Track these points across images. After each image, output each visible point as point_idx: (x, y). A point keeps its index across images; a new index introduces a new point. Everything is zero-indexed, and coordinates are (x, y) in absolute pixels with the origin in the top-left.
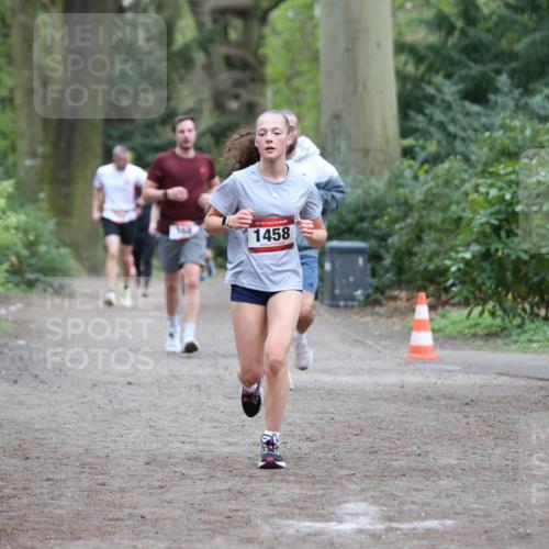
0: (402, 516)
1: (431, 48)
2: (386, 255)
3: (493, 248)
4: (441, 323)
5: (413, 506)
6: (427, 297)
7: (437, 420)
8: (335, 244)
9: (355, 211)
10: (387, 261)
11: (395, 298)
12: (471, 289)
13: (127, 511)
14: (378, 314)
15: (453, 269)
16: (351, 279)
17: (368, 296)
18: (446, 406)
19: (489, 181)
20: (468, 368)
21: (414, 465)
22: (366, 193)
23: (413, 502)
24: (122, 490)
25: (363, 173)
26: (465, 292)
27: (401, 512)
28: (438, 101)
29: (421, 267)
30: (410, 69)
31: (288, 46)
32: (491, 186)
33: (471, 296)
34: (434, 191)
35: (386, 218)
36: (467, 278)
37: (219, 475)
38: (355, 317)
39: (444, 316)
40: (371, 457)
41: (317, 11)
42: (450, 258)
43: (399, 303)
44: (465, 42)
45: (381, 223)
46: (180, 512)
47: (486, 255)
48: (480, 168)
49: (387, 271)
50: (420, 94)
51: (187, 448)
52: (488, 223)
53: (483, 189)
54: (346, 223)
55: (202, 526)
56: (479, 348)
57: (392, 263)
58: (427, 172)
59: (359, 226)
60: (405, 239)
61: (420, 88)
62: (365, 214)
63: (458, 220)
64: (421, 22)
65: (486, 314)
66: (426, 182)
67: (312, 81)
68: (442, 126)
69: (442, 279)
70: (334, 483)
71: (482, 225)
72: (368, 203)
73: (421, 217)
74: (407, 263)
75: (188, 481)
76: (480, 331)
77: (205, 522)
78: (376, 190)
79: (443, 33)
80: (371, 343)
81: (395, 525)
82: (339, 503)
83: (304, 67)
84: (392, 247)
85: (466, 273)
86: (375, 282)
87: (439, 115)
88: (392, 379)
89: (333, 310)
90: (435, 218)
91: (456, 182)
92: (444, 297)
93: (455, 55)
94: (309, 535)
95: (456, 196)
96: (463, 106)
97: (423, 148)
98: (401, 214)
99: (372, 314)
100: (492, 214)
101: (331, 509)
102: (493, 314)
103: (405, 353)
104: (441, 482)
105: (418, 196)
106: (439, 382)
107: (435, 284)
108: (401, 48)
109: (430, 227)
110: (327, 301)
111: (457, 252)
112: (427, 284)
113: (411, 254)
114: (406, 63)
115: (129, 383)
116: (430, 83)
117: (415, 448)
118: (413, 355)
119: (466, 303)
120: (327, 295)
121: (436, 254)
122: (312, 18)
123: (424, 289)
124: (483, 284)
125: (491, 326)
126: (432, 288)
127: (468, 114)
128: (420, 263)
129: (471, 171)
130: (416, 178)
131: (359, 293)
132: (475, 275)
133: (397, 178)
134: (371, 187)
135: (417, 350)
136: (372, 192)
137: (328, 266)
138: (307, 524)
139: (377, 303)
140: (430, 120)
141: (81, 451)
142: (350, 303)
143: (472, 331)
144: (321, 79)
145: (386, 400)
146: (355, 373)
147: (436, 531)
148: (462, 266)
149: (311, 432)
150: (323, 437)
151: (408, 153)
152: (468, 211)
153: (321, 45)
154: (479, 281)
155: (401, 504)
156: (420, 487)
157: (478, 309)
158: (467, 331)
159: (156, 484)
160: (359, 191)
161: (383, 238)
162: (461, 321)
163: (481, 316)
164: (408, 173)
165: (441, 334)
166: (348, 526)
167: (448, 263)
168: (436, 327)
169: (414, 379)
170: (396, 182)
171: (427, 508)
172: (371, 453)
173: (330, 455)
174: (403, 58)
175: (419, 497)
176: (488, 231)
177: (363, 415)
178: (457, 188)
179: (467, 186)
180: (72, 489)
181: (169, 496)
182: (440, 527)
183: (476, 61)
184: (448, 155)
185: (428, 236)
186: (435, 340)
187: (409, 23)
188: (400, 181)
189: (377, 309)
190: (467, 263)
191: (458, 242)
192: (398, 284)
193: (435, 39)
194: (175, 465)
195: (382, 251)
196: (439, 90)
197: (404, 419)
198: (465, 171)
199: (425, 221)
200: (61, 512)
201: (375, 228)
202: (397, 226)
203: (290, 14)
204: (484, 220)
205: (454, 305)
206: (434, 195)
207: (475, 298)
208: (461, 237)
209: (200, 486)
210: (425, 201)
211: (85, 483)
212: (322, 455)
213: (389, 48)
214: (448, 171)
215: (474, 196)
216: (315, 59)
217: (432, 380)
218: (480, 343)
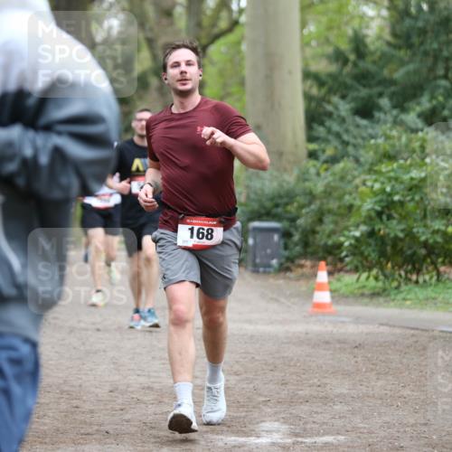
0: (305, 433)
1: (330, 75)
2: (295, 233)
3: (377, 228)
4: (336, 285)
5: (313, 426)
6: (327, 265)
7: (332, 359)
8: (256, 224)
9: (272, 199)
10: (296, 237)
11: (302, 266)
12: (360, 258)
13: (96, 428)
14: (290, 279)
15: (347, 244)
16: (269, 251)
17: (281, 264)
18: (340, 349)
19: (374, 177)
20: (357, 320)
21: (315, 394)
22: (281, 186)
23: (314, 422)
24: (92, 412)
25: (278, 170)
26: (355, 262)
27: (305, 430)
28: (335, 116)
29: (322, 243)
30: (315, 91)
31: (221, 73)
32: (376, 181)
33: (359, 264)
34: (332, 184)
35: (295, 205)
36: (357, 251)
37: (166, 400)
38: (271, 280)
39: (339, 280)
40: (283, 387)
41: (244, 47)
42: (344, 236)
43: (304, 270)
44: (356, 71)
45: (292, 208)
46: (135, 429)
47: (372, 234)
48: (367, 167)
49: (296, 245)
50: (321, 110)
51: (142, 379)
52: (373, 209)
53: (369, 183)
54: (264, 208)
55: (153, 440)
56: (366, 305)
57: (300, 239)
58: (326, 170)
59: (275, 211)
60: (310, 220)
61: (321, 106)
62: (279, 201)
63: (350, 207)
64: (323, 55)
65: (371, 278)
66: (326, 178)
67: (239, 100)
68: (338, 135)
69: (337, 252)
70: (254, 407)
71: (369, 210)
72: (282, 193)
73: (322, 204)
74: (311, 239)
75: (143, 406)
76: (367, 291)
77: (155, 437)
78: (288, 183)
79: (340, 63)
80: (283, 300)
81: (300, 439)
82: (258, 423)
83: (234, 89)
84: (300, 226)
85: (356, 247)
86: (286, 253)
87: (335, 127)
88: (299, 328)
89: (255, 275)
90: (333, 205)
91: (349, 177)
92: (339, 265)
93: (349, 81)
94: (235, 446)
95: (349, 188)
96: (354, 121)
97: (324, 151)
98: (306, 202)
99: (285, 278)
100: (376, 202)
101: (251, 427)
102: (376, 278)
103: (309, 308)
104: (335, 407)
105: (319, 187)
106: (335, 330)
107: (332, 256)
108: (307, 75)
109: (330, 211)
110: (250, 268)
111: (350, 231)
112: (326, 255)
113: (314, 232)
114: (311, 87)
115: (98, 330)
116: (329, 102)
117: (316, 380)
118: (316, 310)
119: (356, 270)
120: (250, 263)
121: (333, 233)
122: (239, 52)
123: (324, 259)
124: (369, 255)
125: (375, 287)
126: (330, 259)
127: (358, 126)
128: (321, 239)
129: (360, 169)
130: (318, 174)
131: (274, 262)
132: (363, 248)
133: (304, 174)
134: (284, 181)
135: (319, 306)
136: (285, 184)
137: (251, 241)
138: (233, 438)
139: (288, 269)
140: (329, 131)
141: (61, 381)
142: (268, 269)
143: (360, 291)
144: (246, 98)
145: (294, 344)
146: (272, 323)
147: (332, 444)
148: (353, 242)
149: (237, 367)
150: (246, 372)
151: (312, 155)
152: (358, 199)
153: (247, 72)
154: (366, 253)
155: (306, 423)
156: (319, 410)
157: (365, 275)
158: (356, 291)
159: (118, 407)
160: (275, 184)
161: (293, 220)
162: (352, 284)
163: (367, 280)
164: (313, 171)
165: (336, 294)
166: (264, 440)
167: (342, 239)
168: (333, 288)
169: (316, 327)
170: (303, 177)
171: (325, 427)
172: (282, 384)
173: (251, 386)
174: (309, 83)
175: (318, 418)
176: (373, 214)
177: (277, 355)
178: (350, 182)
179: (358, 181)
180: (54, 411)
181: (128, 417)
182: (334, 441)
183: (364, 86)
184: (343, 157)
185: (328, 219)
186: (333, 297)
187: (314, 57)
188: (306, 176)
189: (288, 274)
190: (357, 239)
191: (350, 223)
192: (304, 255)
193: (333, 68)
194: (132, 392)
195: (292, 230)
196: (336, 108)
197: (308, 359)
198: (356, 169)
199: (325, 207)
200: (46, 428)
201: (286, 212)
202: (304, 211)
203: (223, 49)
204: (369, 207)
205: (347, 272)
206: (332, 187)
207: (363, 266)
208: (352, 220)
209: (151, 409)
210: (325, 192)
211: (63, 406)
212: (245, 386)
213: (298, 76)
214: (343, 169)
215: (362, 189)
216: (242, 83)
217: (330, 328)
218: (366, 300)
